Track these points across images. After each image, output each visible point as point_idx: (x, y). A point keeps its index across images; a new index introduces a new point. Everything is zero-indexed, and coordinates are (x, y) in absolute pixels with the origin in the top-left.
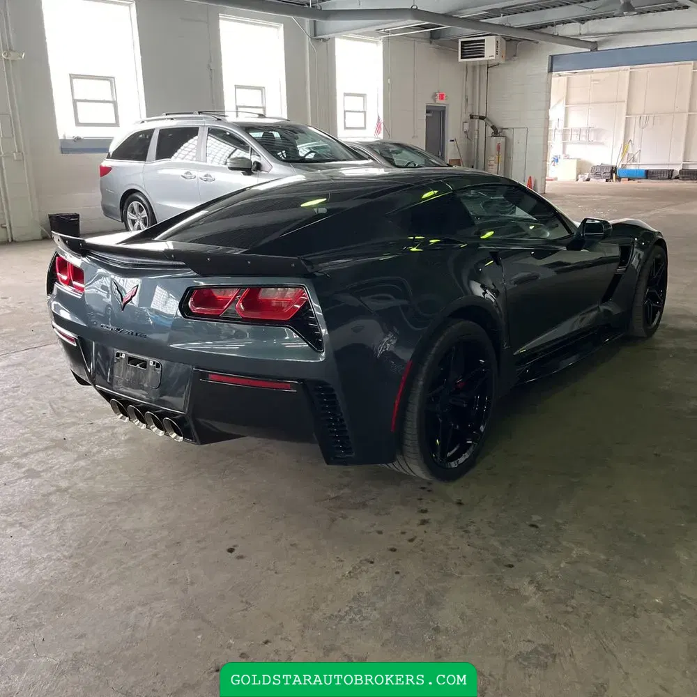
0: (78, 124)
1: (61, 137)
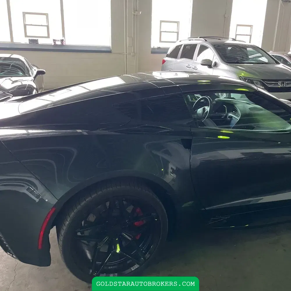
0: (161, 41)
1: (152, 47)
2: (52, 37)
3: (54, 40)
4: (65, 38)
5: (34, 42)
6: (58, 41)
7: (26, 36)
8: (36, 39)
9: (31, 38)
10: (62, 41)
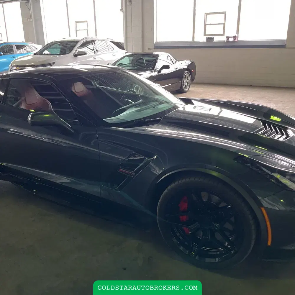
2: (227, 34)
3: (227, 37)
4: (238, 35)
5: (210, 40)
6: (231, 37)
7: (205, 35)
8: (212, 37)
9: (208, 37)
10: (235, 37)
